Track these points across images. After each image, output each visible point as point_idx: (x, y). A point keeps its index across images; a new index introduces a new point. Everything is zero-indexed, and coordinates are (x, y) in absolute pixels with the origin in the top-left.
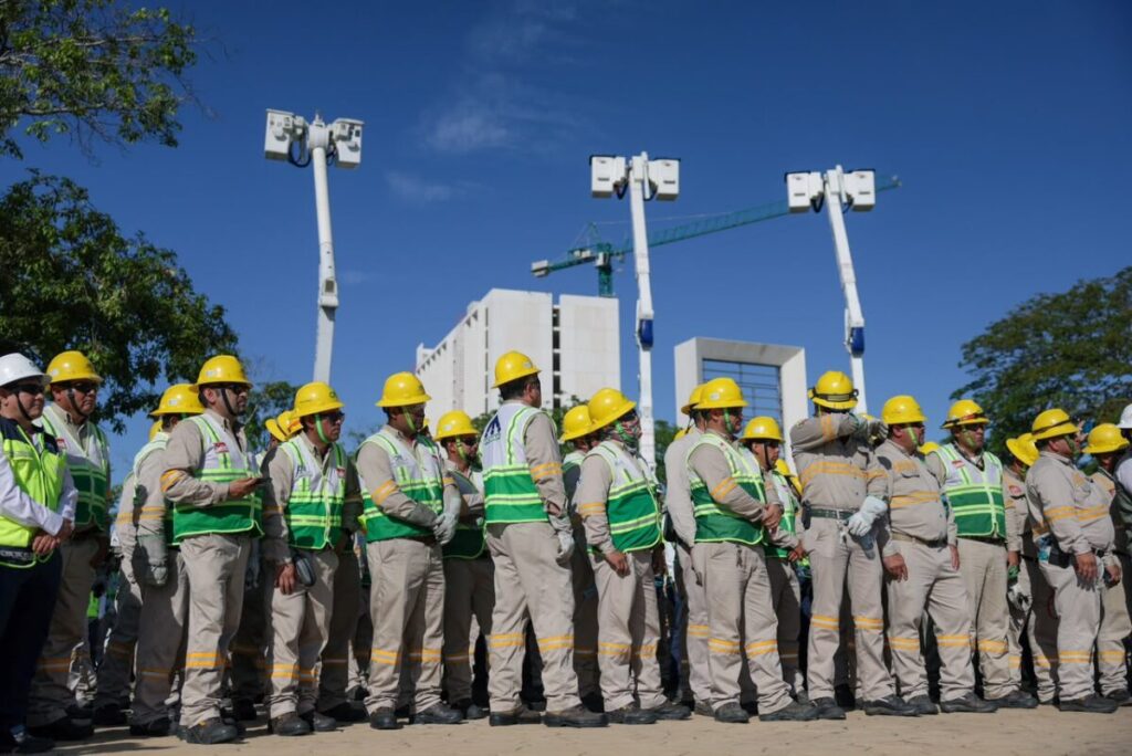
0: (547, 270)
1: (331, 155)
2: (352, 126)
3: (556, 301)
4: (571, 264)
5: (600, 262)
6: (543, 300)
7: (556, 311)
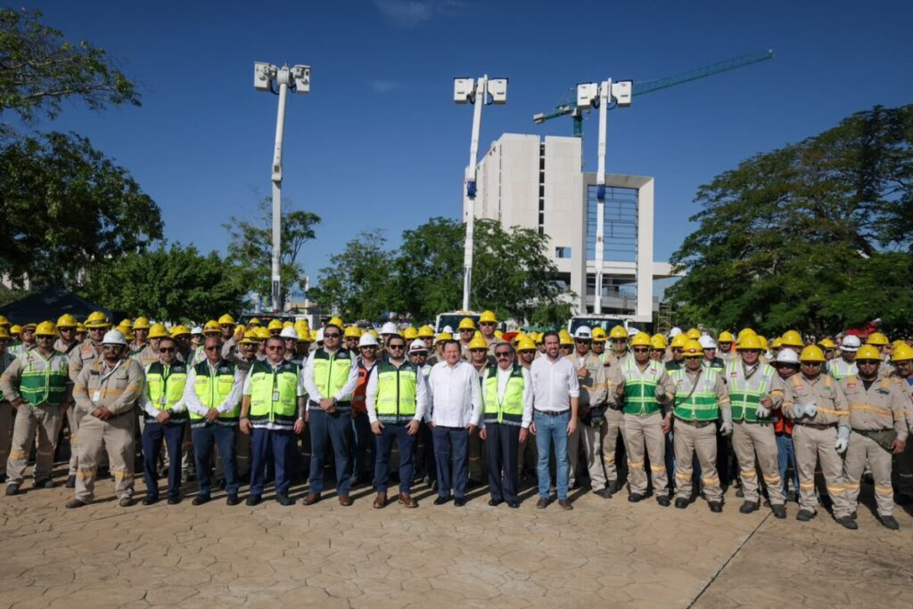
0: (543, 119)
1: (291, 86)
2: (304, 69)
3: (543, 139)
4: (557, 115)
5: (574, 114)
6: (534, 140)
7: (542, 146)
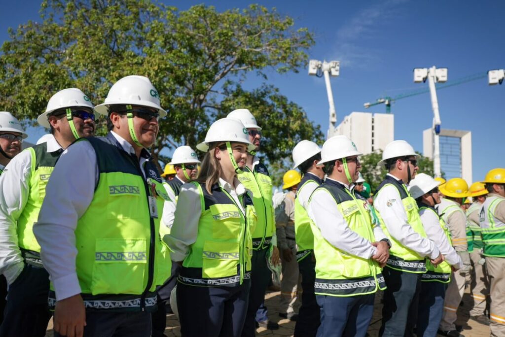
0: (369, 106)
1: (330, 73)
2: (336, 63)
3: (373, 115)
4: (377, 104)
5: (387, 103)
6: (369, 116)
7: (373, 119)
